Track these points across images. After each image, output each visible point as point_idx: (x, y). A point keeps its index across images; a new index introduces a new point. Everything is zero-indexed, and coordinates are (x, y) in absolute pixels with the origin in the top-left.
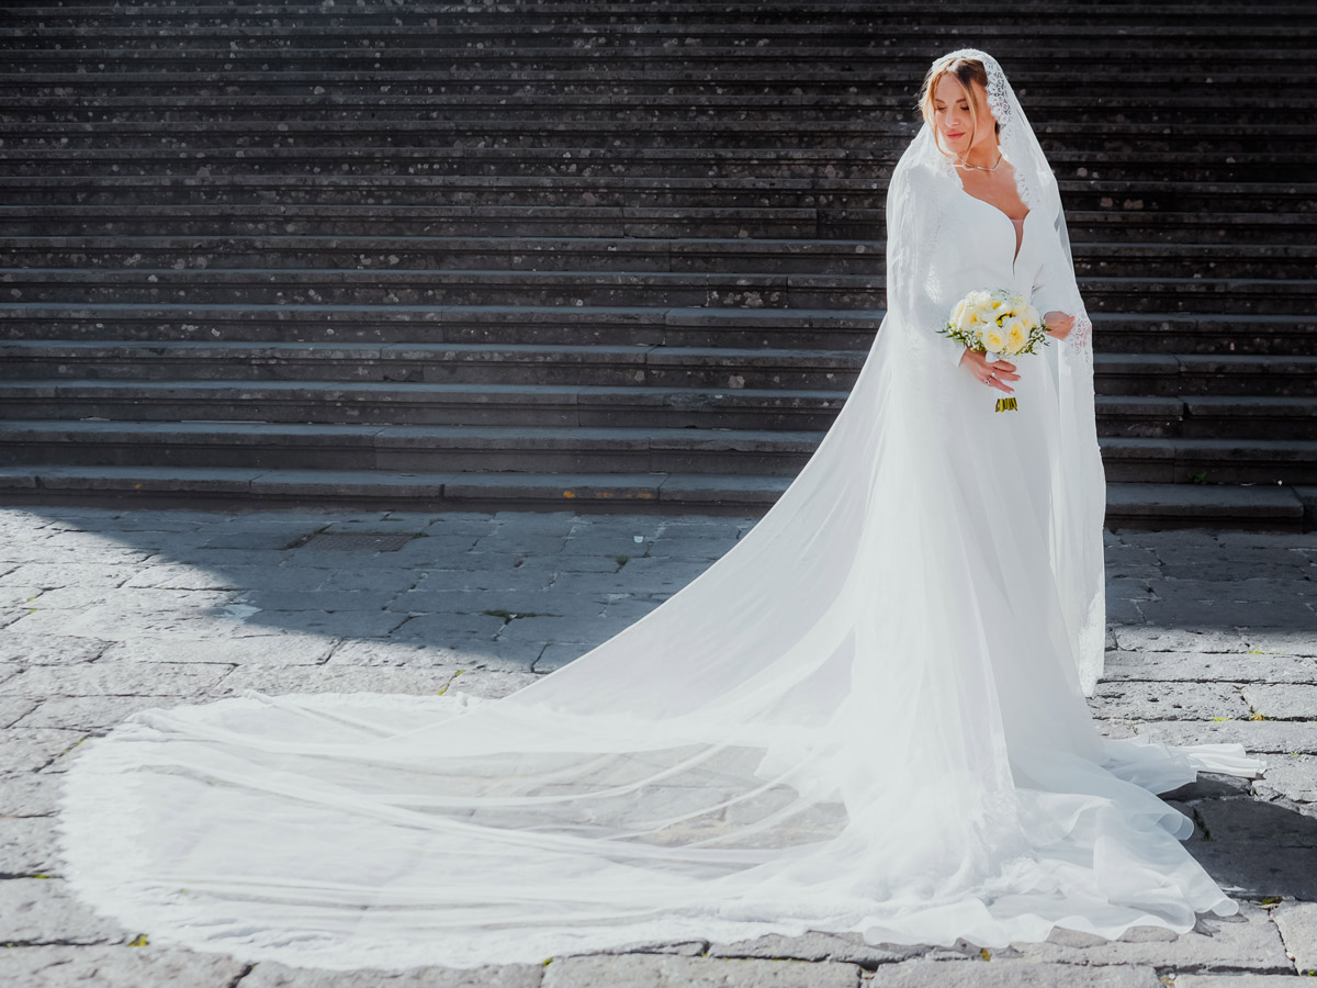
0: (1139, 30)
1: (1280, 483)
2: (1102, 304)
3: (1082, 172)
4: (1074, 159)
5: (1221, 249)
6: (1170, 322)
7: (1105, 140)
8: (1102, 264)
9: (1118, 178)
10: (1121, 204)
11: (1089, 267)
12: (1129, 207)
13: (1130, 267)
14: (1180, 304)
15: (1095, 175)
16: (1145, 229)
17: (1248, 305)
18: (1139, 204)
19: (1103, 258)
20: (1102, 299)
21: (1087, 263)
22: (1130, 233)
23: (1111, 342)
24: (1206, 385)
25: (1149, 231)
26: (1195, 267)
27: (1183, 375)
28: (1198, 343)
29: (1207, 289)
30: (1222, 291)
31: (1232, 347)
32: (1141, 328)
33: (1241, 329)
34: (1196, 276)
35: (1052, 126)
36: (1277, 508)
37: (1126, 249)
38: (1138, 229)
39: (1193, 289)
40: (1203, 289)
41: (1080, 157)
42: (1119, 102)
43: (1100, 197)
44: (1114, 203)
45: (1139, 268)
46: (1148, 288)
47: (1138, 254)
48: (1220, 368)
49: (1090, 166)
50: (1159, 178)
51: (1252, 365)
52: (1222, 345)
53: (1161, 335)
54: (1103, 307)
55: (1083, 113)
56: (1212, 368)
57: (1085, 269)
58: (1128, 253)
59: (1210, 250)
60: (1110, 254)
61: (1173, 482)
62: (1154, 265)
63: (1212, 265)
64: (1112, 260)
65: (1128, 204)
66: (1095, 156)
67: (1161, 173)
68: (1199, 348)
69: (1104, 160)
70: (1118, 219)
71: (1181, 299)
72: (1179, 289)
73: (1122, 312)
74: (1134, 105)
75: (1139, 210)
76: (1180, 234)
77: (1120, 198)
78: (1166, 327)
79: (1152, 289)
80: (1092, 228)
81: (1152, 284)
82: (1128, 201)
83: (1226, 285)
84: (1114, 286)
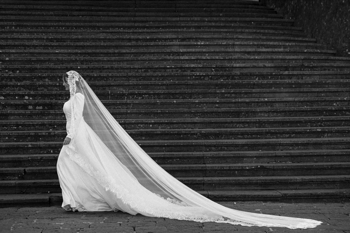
0: (62, 51)
1: (49, 192)
2: (15, 139)
3: (27, 98)
4: (23, 93)
5: (58, 121)
6: (31, 144)
7: (38, 87)
8: (20, 127)
9: (38, 99)
10: (35, 107)
11: (16, 128)
12: (38, 109)
13: (29, 128)
14: (40, 139)
15: (31, 98)
16: (38, 115)
17: (62, 138)
18: (41, 108)
19: (20, 125)
20: (15, 138)
21: (15, 127)
22: (34, 117)
23: (13, 151)
24: (38, 163)
25: (40, 116)
26: (50, 127)
27: (30, 160)
28: (41, 151)
29: (48, 134)
30: (53, 134)
31: (52, 152)
32: (22, 146)
33: (54, 146)
34: (50, 130)
35: (19, 83)
36: (40, 199)
37: (27, 122)
38: (36, 115)
39: (44, 134)
40: (47, 134)
41: (25, 93)
42: (46, 75)
43: (28, 106)
44: (33, 108)
45: (32, 128)
46: (30, 134)
47: (31, 123)
48: (42, 158)
49: (29, 95)
50: (51, 99)
51: (52, 157)
52: (48, 151)
53: (28, 148)
54: (16, 140)
55: (35, 78)
56: (39, 158)
57: (15, 128)
58: (28, 123)
59: (54, 122)
60: (22, 123)
61: (15, 193)
62: (37, 127)
63: (55, 126)
64: (23, 125)
65: (37, 108)
66: (30, 92)
67: (52, 98)
68: (41, 152)
69: (33, 94)
70: (29, 113)
71: (41, 137)
72: (40, 134)
73: (22, 142)
74: (51, 76)
75: (41, 109)
76: (50, 117)
77: (35, 105)
78: (30, 146)
79: (31, 134)
80: (21, 115)
81: (31, 133)
82: (37, 107)
83: (54, 132)
84: (18, 133)
